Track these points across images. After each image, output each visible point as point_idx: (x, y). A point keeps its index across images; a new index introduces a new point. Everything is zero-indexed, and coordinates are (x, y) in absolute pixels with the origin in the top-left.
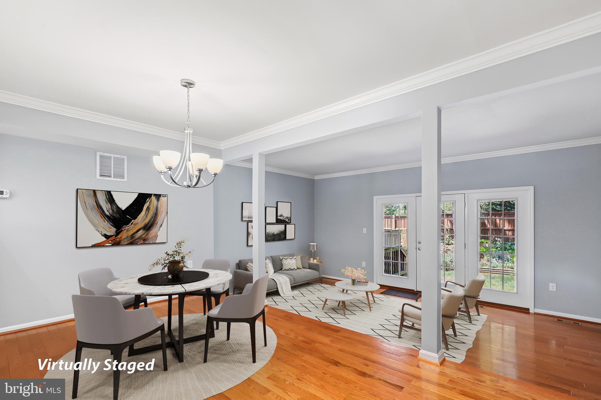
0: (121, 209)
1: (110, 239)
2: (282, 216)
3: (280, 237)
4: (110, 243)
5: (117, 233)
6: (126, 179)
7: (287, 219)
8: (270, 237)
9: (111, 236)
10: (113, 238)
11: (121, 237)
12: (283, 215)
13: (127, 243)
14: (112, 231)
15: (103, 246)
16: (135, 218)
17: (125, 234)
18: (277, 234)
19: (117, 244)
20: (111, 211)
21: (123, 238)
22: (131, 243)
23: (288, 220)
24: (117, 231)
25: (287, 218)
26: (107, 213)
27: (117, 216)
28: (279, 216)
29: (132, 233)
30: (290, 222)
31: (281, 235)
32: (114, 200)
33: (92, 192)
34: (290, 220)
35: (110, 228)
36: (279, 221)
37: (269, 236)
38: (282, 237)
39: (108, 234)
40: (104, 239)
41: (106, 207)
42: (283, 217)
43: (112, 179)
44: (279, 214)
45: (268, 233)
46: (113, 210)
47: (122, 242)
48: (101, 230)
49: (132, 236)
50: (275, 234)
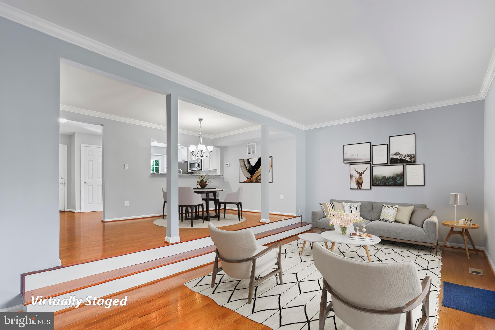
0: (252, 166)
1: (249, 179)
2: (399, 154)
3: (396, 182)
4: (249, 181)
5: (251, 177)
6: (255, 154)
7: (408, 158)
8: (379, 181)
9: (249, 178)
10: (250, 179)
11: (252, 179)
12: (400, 152)
13: (255, 181)
14: (249, 176)
15: (247, 182)
16: (257, 170)
17: (254, 178)
18: (390, 177)
19: (251, 182)
20: (249, 167)
21: (253, 179)
22: (256, 182)
23: (410, 159)
24: (251, 176)
25: (409, 156)
26: (248, 168)
27: (251, 169)
28: (393, 155)
29: (256, 177)
30: (415, 162)
31: (397, 179)
32: (250, 163)
33: (243, 160)
34: (414, 159)
35: (249, 175)
36: (393, 161)
37: (377, 179)
38: (399, 182)
39: (248, 177)
40: (247, 179)
41: (247, 165)
42: (400, 156)
43: (251, 154)
44: (392, 153)
45: (375, 176)
46: (250, 167)
47: (253, 181)
48: (246, 175)
49: (257, 178)
50: (387, 177)
